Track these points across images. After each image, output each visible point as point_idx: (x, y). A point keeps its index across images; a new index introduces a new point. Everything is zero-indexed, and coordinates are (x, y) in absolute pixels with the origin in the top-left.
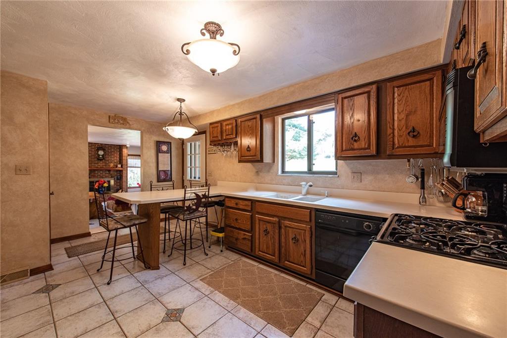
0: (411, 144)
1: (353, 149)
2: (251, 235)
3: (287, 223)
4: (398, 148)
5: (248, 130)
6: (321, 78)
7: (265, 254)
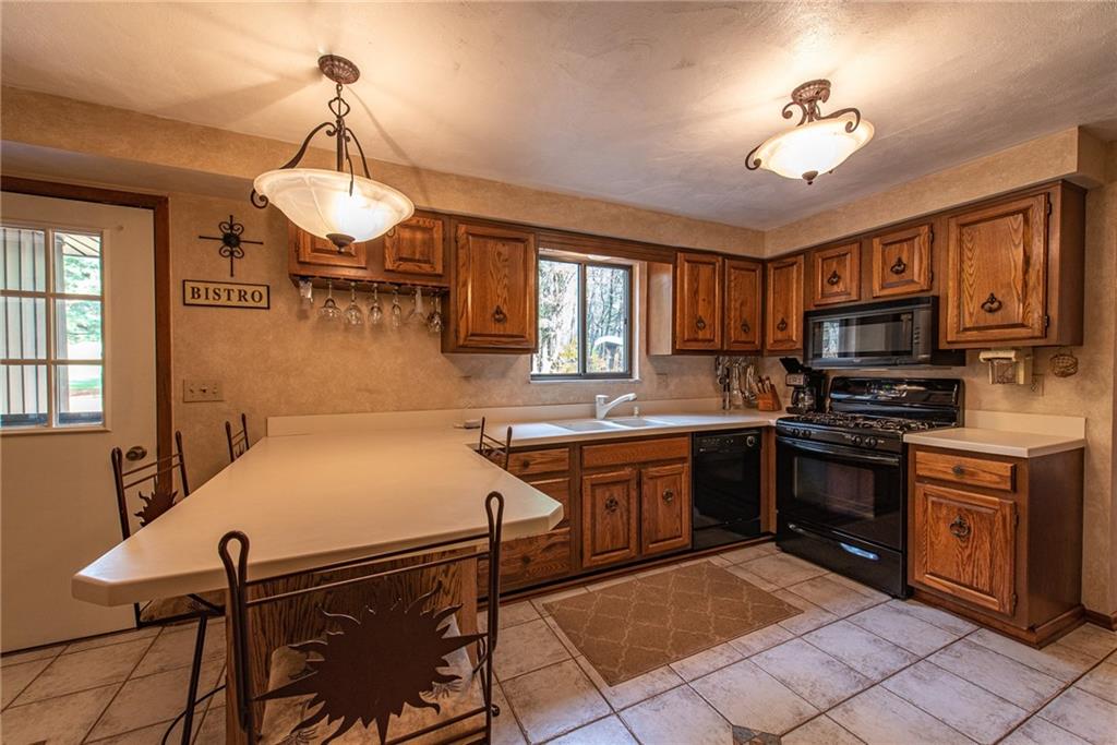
0: (743, 339)
1: (696, 340)
2: (568, 529)
3: (653, 471)
4: (734, 342)
5: (499, 265)
6: (662, 216)
7: (606, 555)
